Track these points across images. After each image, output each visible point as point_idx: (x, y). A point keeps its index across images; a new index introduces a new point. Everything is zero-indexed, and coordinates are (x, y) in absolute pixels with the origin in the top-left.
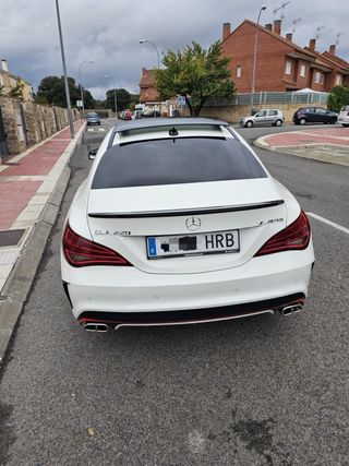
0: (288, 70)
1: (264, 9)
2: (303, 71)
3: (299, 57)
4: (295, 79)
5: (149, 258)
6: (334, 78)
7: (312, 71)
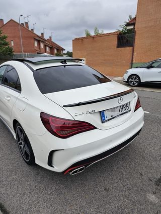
0: (36, 45)
1: (22, 15)
2: (42, 46)
3: (40, 40)
4: (40, 48)
5: (102, 122)
6: (54, 50)
7: (45, 46)
